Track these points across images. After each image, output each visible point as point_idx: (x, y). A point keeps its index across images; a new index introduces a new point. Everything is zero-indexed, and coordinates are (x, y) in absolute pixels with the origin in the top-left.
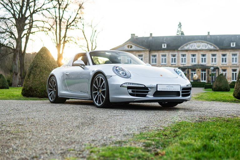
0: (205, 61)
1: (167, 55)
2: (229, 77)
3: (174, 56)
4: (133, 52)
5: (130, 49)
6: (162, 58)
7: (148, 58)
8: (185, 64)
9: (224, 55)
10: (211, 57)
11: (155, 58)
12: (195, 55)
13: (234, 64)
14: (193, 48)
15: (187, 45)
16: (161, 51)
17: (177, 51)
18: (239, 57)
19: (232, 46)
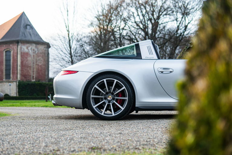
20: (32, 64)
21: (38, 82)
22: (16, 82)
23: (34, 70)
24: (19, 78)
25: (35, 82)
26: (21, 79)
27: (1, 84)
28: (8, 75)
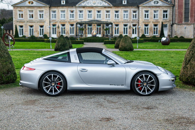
0: (100, 17)
1: (66, 11)
2: (121, 32)
3: (72, 12)
4: (34, 8)
5: (31, 5)
6: (62, 13)
7: (48, 14)
8: (83, 20)
9: (117, 12)
10: (106, 13)
11: (55, 13)
12: (92, 11)
13: (125, 20)
14: (89, 5)
15: (83, 2)
16: (60, 8)
17: (75, 8)
18: (130, 14)
19: (123, 3)
22: (194, 24)
27: (180, 26)
28: (187, 17)
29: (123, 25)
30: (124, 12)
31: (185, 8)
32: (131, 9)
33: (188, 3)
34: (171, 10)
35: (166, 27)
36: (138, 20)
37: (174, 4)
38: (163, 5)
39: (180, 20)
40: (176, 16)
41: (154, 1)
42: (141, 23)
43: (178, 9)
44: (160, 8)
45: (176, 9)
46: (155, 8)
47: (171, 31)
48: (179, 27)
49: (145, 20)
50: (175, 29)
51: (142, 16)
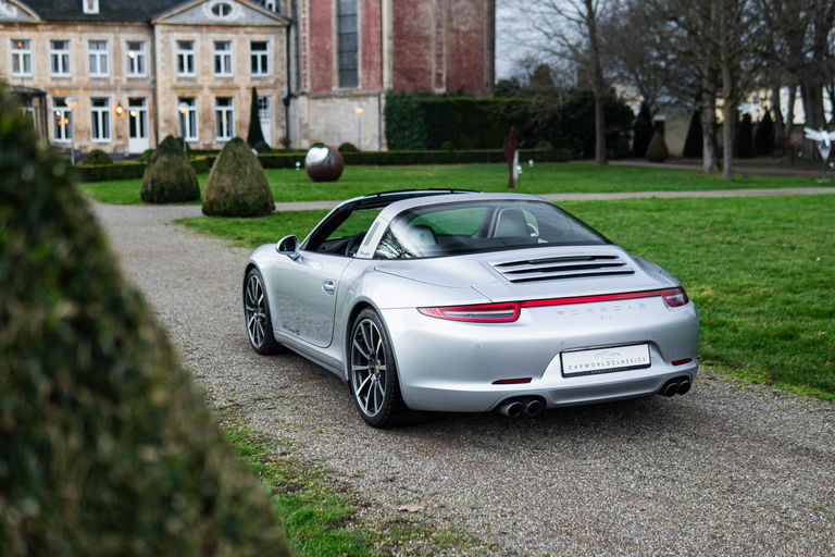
2: (81, 127)
9: (58, 45)
10: (10, 50)
13: (98, 79)
18: (115, 54)
19: (86, 10)
20: (433, 28)
21: (456, 98)
22: (379, 95)
23: (441, 49)
24: (389, 82)
25: (445, 95)
26: (395, 86)
27: (324, 105)
28: (348, 70)
29: (89, 102)
30: (90, 48)
31: (340, 35)
32: (120, 32)
33: (350, 12)
34: (281, 42)
35: (265, 107)
36: (152, 78)
37: (290, 15)
38: (250, 21)
39: (319, 79)
40: (305, 63)
41: (211, 4)
42: (164, 93)
43: (311, 36)
44: (236, 33)
45: (304, 38)
46: (219, 29)
47: (284, 123)
48: (319, 108)
49: (179, 79)
50: (302, 116)
51: (169, 62)
